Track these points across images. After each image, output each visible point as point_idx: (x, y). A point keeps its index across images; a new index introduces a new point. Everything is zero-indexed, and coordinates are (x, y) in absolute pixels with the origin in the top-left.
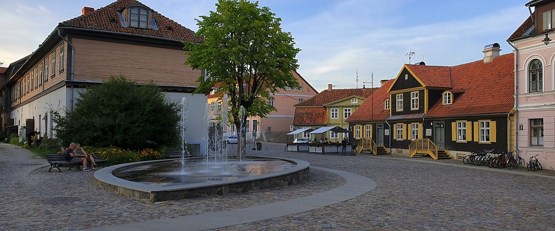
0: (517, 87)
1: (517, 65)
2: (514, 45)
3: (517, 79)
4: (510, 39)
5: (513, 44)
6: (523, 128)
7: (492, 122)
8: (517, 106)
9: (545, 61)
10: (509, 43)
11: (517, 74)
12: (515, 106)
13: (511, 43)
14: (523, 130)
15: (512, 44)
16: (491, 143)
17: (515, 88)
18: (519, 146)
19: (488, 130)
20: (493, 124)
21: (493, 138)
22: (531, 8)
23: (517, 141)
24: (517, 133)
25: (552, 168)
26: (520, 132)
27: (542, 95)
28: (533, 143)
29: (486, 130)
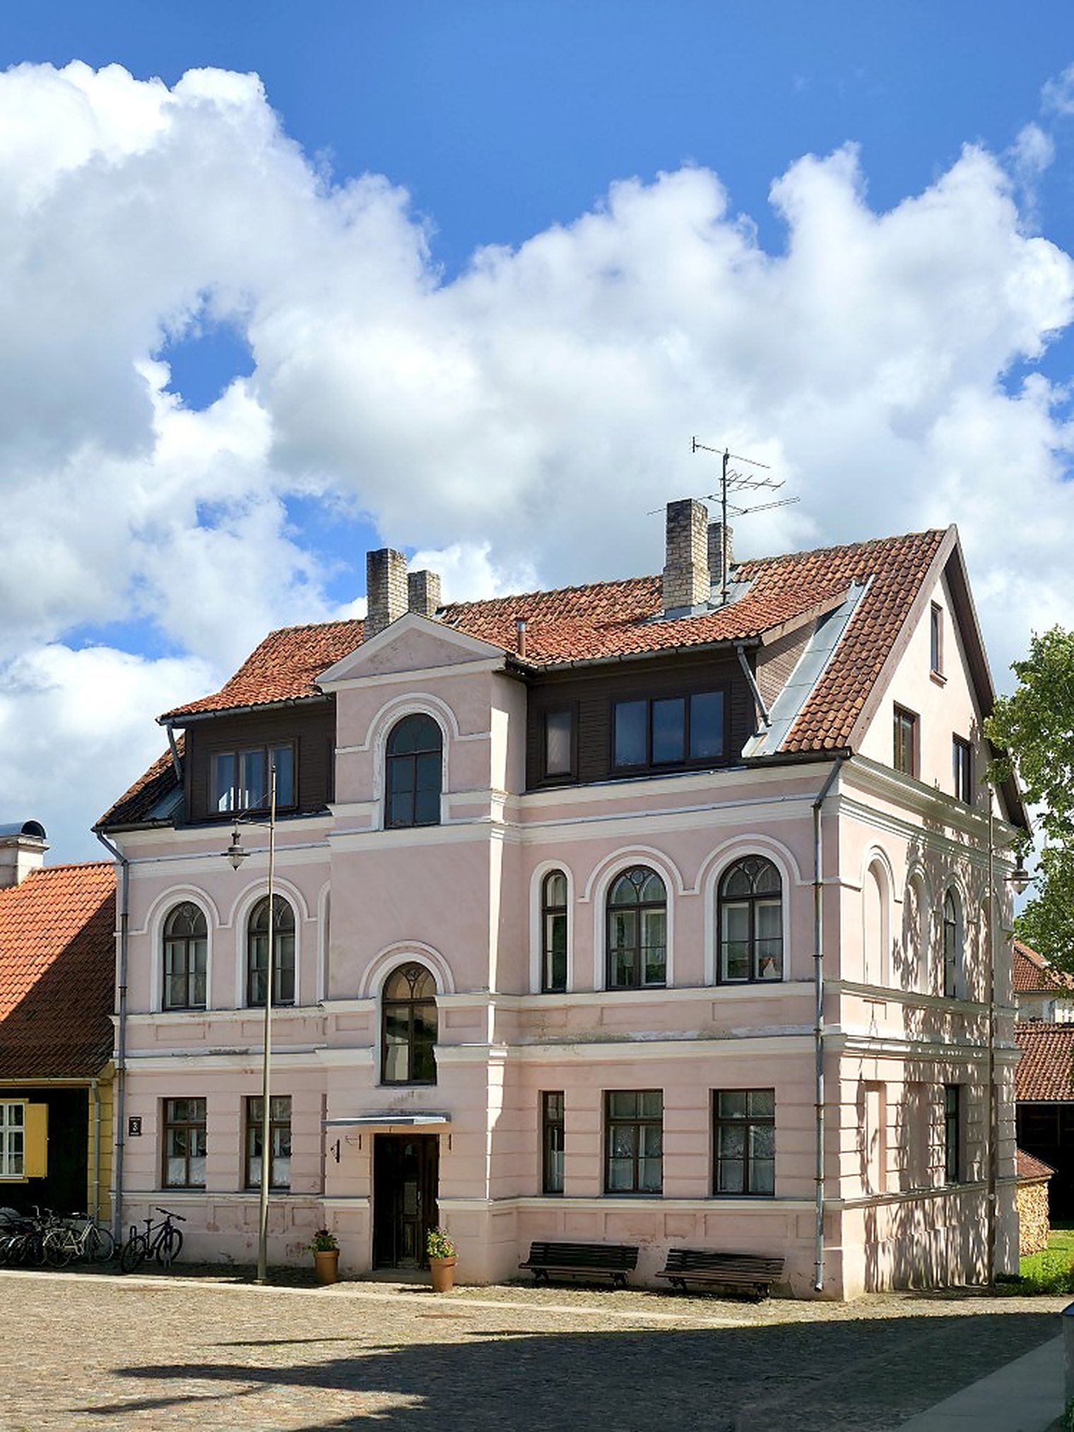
0: (124, 988)
1: (125, 916)
2: (114, 846)
3: (124, 962)
4: (103, 824)
5: (112, 842)
6: (142, 1128)
7: (31, 1105)
8: (123, 1056)
9: (215, 909)
10: (100, 838)
11: (124, 944)
12: (115, 1053)
13: (105, 836)
14: (140, 1135)
15: (108, 840)
16: (27, 1181)
17: (118, 991)
18: (127, 1186)
19: (19, 1136)
20: (37, 1115)
21: (36, 1164)
22: (174, 730)
23: (121, 1172)
24: (120, 1145)
25: (229, 1257)
26: (133, 1143)
27: (204, 1021)
28: (172, 1178)
29: (10, 1134)
